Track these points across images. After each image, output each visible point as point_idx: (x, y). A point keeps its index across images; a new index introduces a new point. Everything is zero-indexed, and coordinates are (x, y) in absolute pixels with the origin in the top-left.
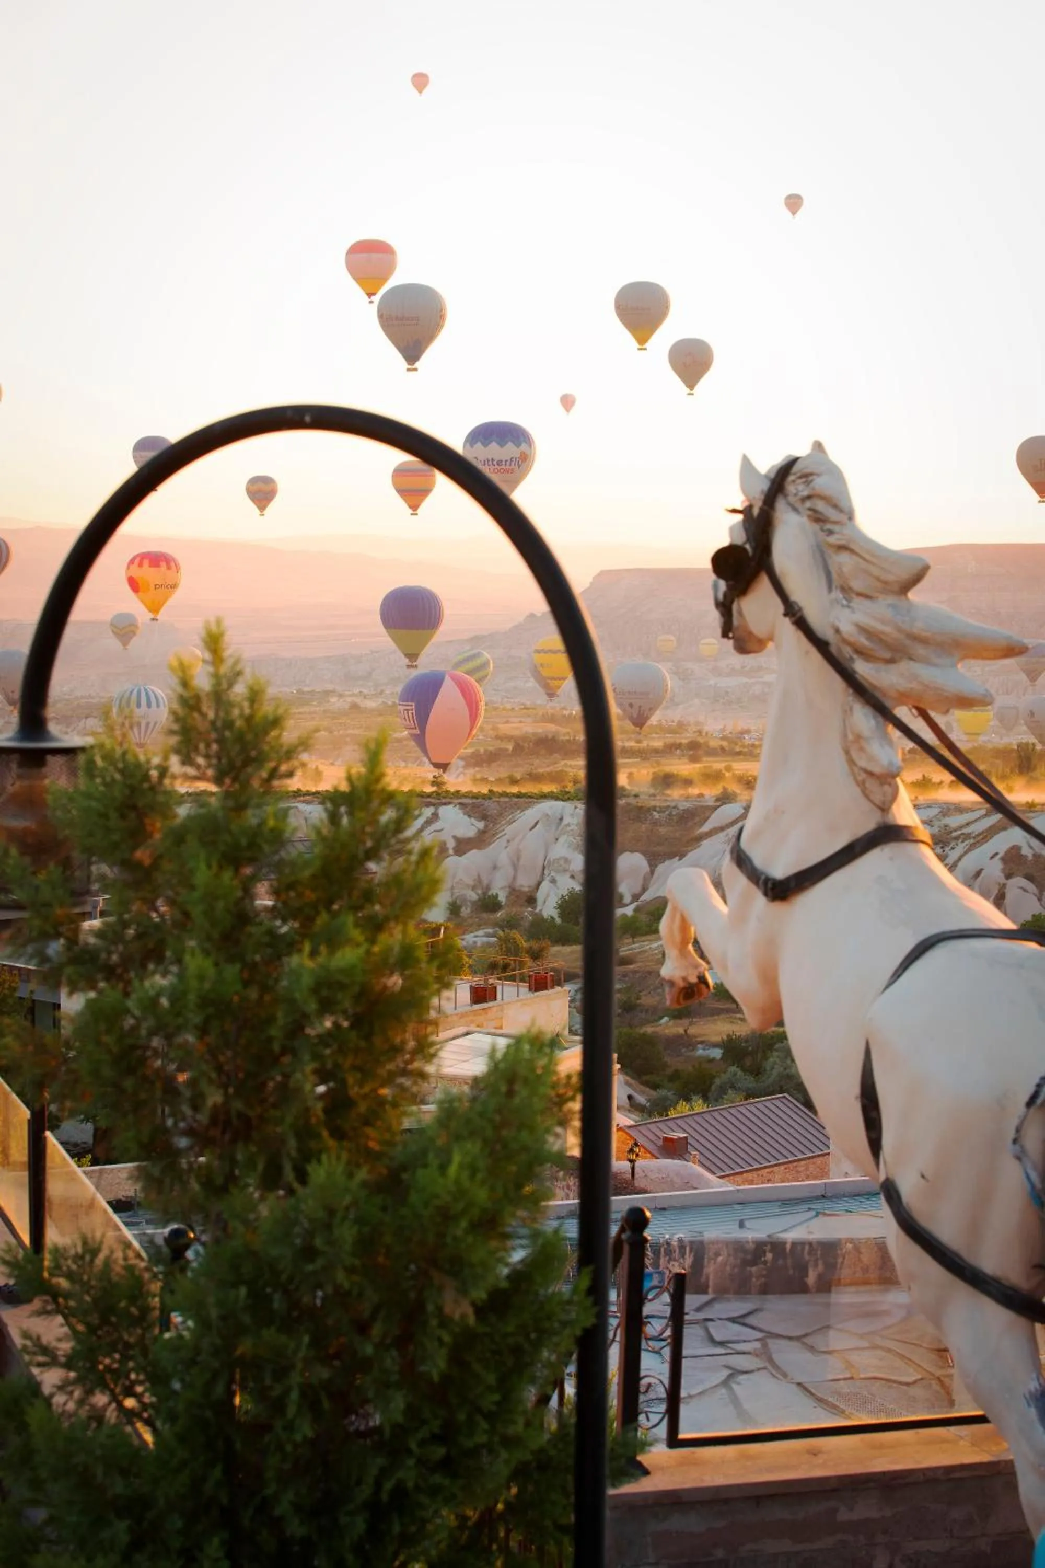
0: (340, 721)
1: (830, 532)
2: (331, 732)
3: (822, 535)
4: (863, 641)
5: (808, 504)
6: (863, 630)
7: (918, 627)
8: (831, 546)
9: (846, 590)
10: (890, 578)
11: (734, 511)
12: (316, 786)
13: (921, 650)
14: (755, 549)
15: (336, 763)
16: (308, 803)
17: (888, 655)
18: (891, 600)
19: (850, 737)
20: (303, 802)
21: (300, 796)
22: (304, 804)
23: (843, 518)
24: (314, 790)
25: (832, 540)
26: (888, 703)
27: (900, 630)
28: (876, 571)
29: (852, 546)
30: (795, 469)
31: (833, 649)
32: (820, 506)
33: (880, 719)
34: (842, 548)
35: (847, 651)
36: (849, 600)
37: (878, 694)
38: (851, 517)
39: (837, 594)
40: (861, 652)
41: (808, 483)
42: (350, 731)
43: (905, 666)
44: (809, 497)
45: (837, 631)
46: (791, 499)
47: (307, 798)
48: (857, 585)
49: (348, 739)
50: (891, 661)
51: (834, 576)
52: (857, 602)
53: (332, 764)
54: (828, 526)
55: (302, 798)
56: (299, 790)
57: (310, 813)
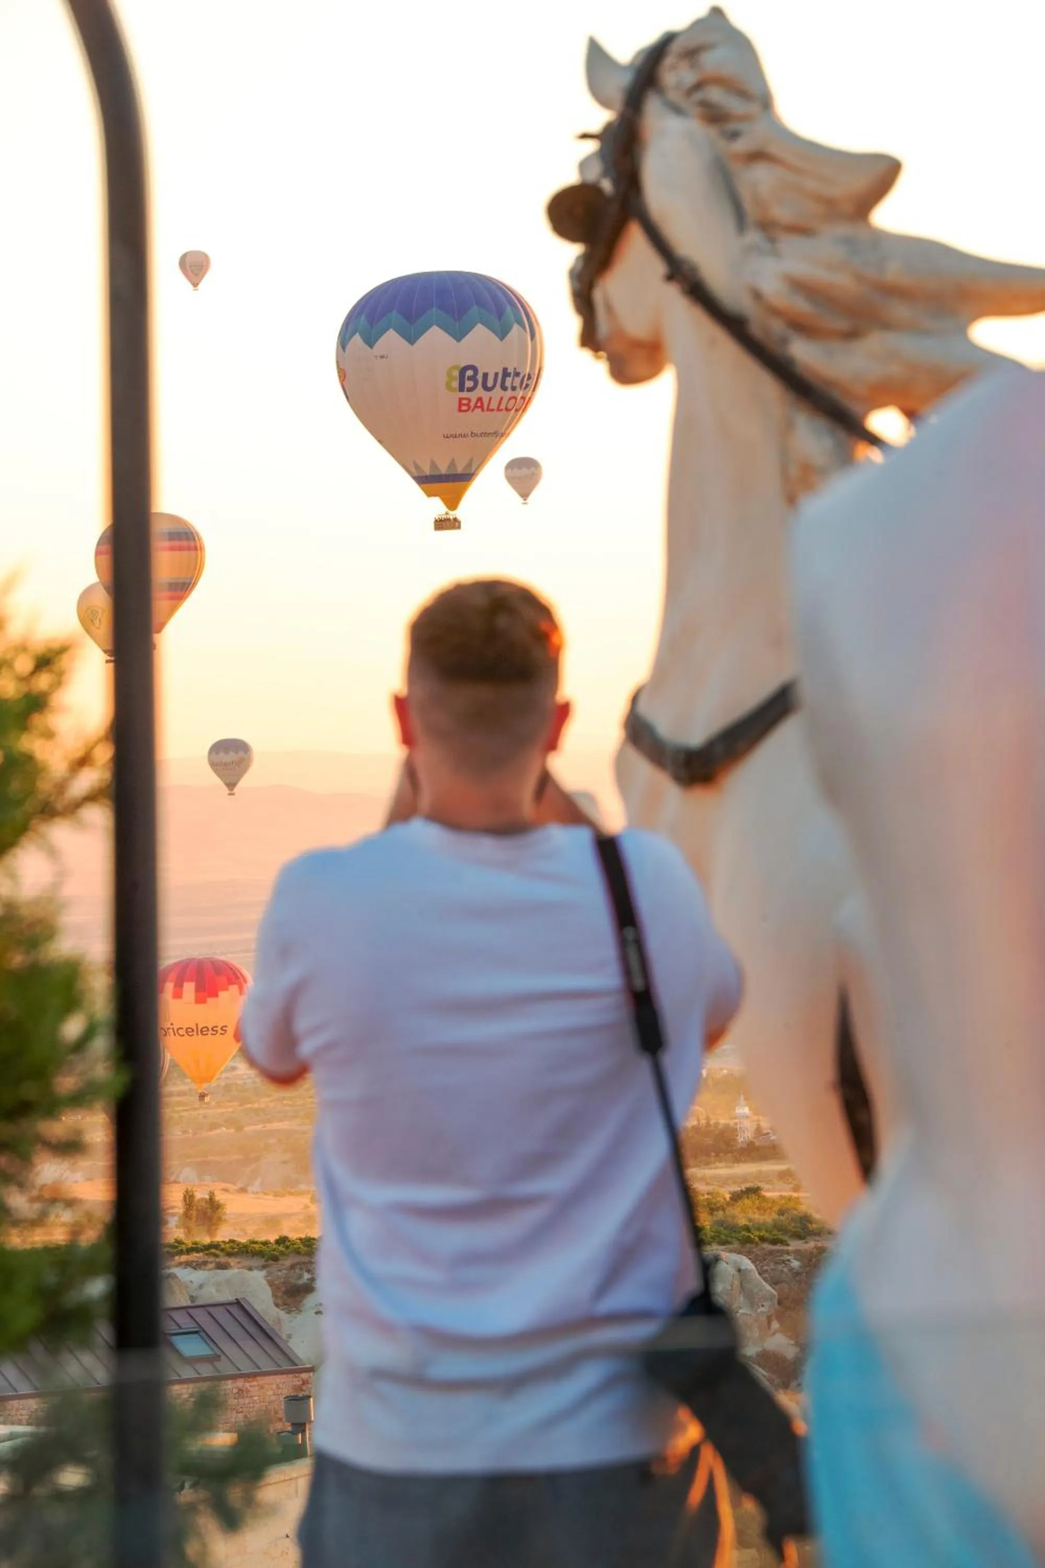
0: (256, 1105)
1: (734, 135)
2: (239, 1129)
3: (722, 144)
4: (801, 306)
5: (698, 96)
6: (799, 286)
7: (893, 272)
8: (737, 157)
9: (768, 227)
10: (835, 191)
11: (585, 136)
12: (211, 1232)
13: (900, 311)
14: (616, 182)
15: (250, 1189)
16: (197, 1266)
17: (842, 324)
18: (843, 229)
19: (794, 471)
20: (188, 1264)
21: (181, 1253)
22: (189, 1269)
23: (754, 108)
24: (207, 1240)
25: (741, 146)
26: (855, 407)
27: (860, 278)
28: (811, 184)
29: (774, 149)
30: (675, 47)
31: (755, 329)
32: (715, 95)
33: (842, 435)
34: (757, 156)
35: (777, 326)
36: (772, 240)
37: (836, 394)
38: (766, 102)
39: (753, 237)
40: (802, 327)
41: (694, 66)
42: (276, 1125)
43: (876, 341)
44: (699, 86)
45: (757, 295)
46: (673, 95)
47: (195, 1256)
48: (782, 213)
49: (272, 1141)
50: (852, 335)
51: (748, 205)
52: (789, 244)
53: (243, 1190)
54: (732, 126)
55: (184, 1258)
56: (179, 1242)
57: (201, 1287)
